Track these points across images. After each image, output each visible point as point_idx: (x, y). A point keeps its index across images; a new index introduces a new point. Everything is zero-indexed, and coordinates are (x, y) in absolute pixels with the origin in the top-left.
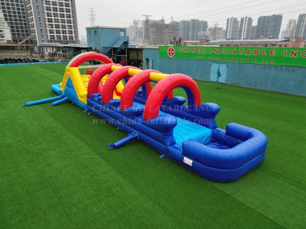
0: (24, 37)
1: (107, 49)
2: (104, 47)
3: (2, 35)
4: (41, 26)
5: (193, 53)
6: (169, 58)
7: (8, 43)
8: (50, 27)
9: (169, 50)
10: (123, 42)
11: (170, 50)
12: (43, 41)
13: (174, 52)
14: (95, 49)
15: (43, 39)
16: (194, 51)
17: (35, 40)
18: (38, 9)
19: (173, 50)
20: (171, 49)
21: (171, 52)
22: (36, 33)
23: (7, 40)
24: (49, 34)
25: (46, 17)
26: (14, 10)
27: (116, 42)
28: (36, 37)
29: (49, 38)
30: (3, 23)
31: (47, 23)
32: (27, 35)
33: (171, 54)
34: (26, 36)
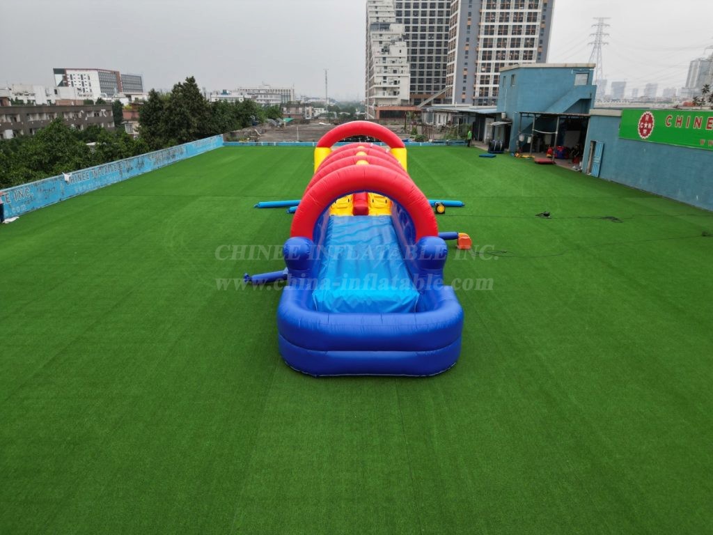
0: (430, 93)
1: (528, 116)
2: (521, 113)
3: (395, 90)
4: (466, 70)
5: (697, 129)
6: (640, 141)
7: (402, 105)
8: (483, 69)
9: (641, 121)
10: (578, 99)
11: (643, 120)
12: (463, 101)
13: (652, 126)
14: (506, 117)
15: (464, 97)
16: (699, 125)
17: (449, 98)
18: (468, 32)
19: (650, 121)
20: (647, 118)
21: (646, 125)
22: (454, 85)
23: (402, 100)
24: (478, 86)
25: (481, 49)
26: (431, 39)
27: (557, 101)
28: (452, 92)
29: (477, 94)
30: (402, 67)
31: (480, 61)
32: (437, 88)
33: (645, 131)
34: (432, 91)
